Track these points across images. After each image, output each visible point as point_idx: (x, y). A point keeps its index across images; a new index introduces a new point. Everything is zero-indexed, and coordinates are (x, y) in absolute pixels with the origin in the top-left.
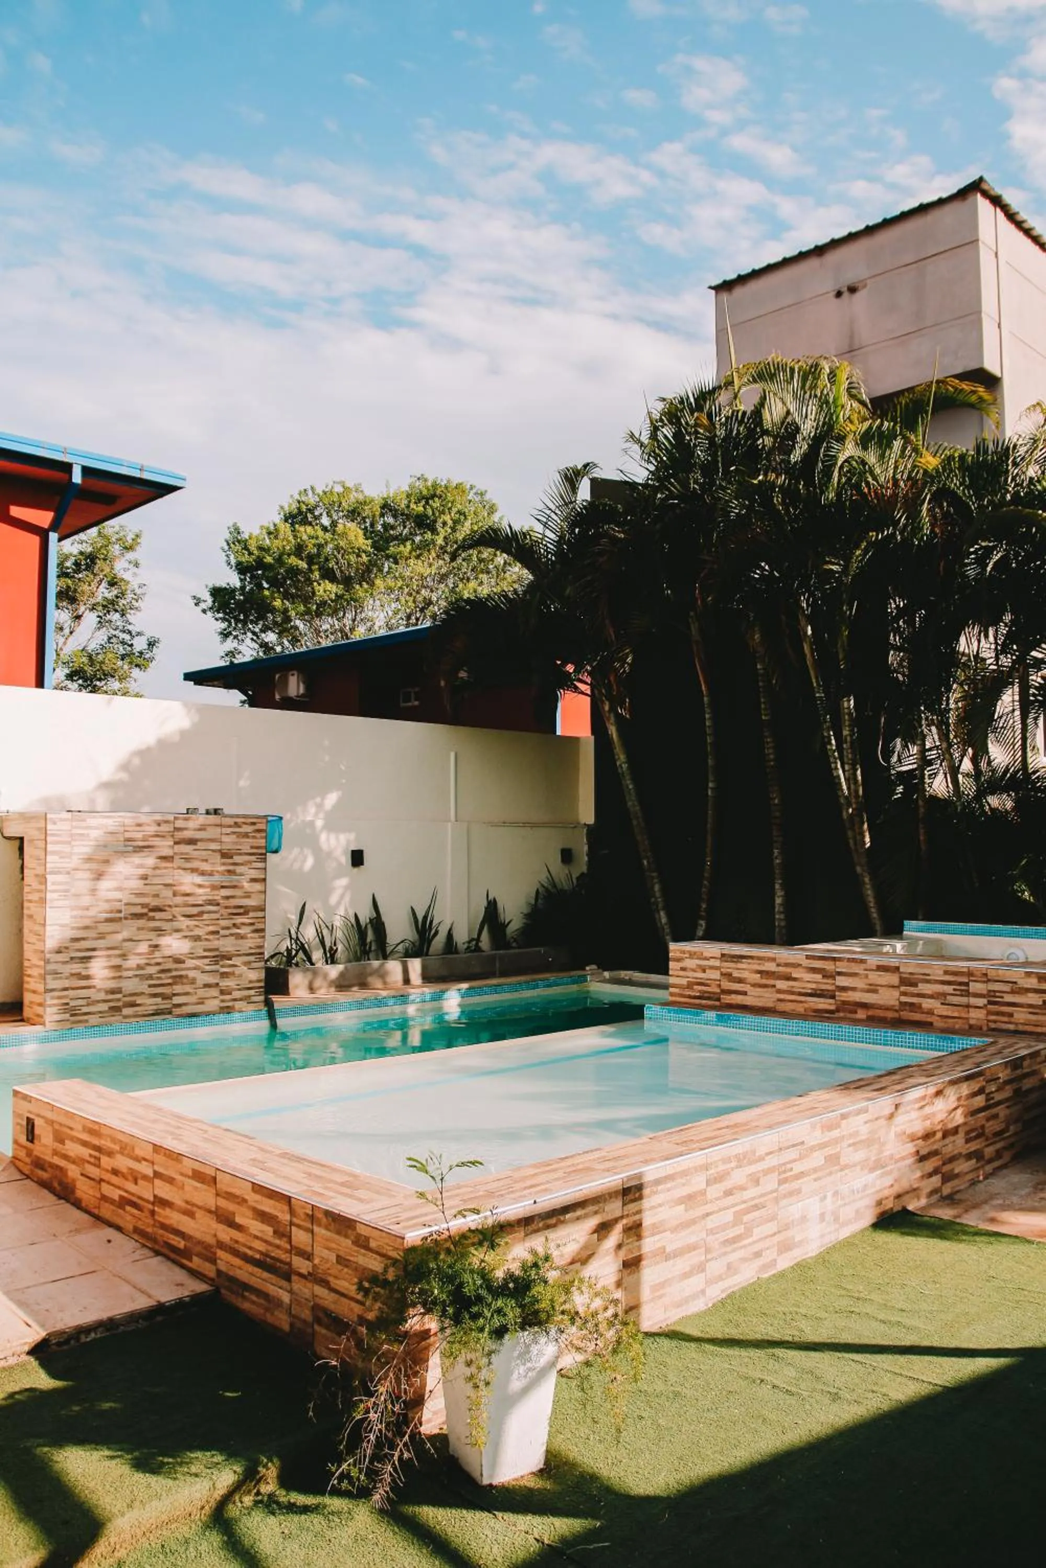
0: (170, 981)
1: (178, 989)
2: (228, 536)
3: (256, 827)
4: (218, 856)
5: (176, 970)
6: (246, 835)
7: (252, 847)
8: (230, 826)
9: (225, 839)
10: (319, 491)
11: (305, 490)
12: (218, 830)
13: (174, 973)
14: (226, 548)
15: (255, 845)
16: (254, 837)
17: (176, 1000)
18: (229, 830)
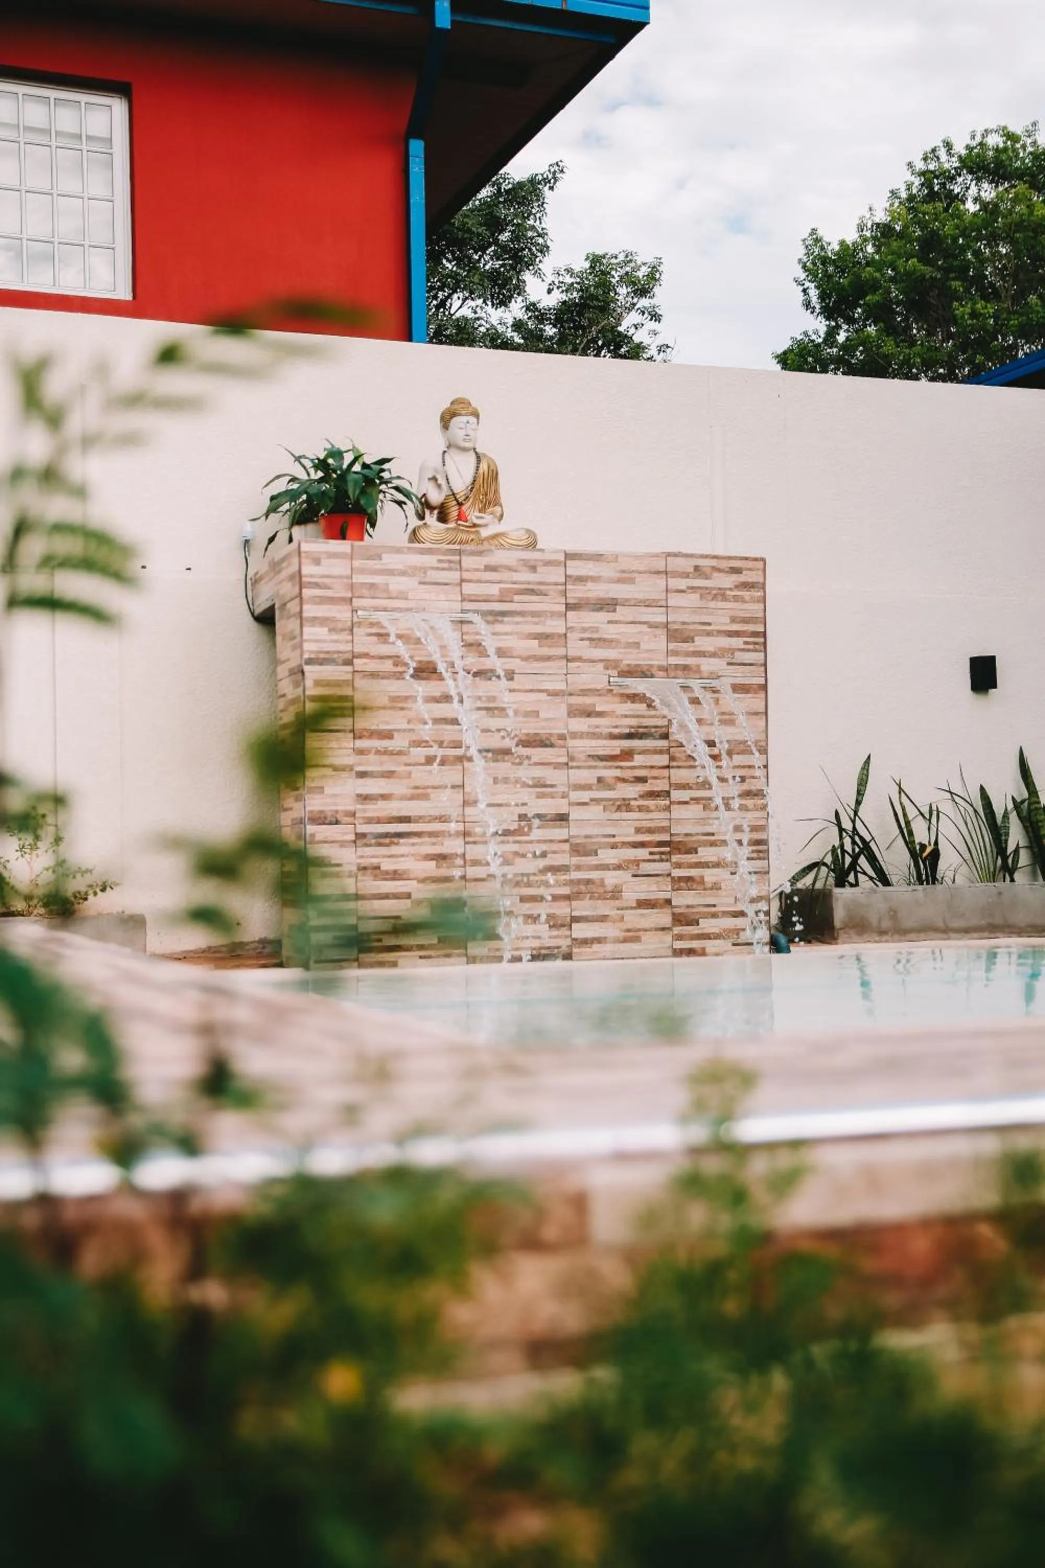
0: (566, 891)
1: (582, 908)
2: (801, 252)
3: (742, 578)
4: (662, 635)
5: (578, 868)
6: (721, 595)
7: (733, 620)
8: (687, 575)
9: (674, 600)
10: (960, 148)
11: (934, 151)
12: (661, 582)
13: (575, 875)
14: (802, 275)
15: (742, 614)
16: (736, 599)
17: (581, 931)
18: (683, 584)
